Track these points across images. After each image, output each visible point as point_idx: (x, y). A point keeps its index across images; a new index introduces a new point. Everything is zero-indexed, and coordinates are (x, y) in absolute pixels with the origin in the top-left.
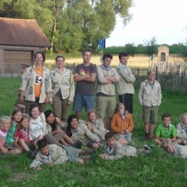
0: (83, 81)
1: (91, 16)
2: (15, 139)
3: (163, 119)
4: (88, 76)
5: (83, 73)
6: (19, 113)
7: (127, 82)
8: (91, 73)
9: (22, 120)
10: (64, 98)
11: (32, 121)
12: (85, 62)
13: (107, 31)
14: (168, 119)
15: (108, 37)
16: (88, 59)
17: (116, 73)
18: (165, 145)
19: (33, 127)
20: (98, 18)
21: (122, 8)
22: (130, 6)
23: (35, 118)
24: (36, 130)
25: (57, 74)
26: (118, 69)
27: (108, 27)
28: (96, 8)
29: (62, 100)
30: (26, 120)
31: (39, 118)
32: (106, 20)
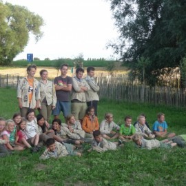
0: (61, 90)
1: (7, 32)
2: (15, 139)
3: (125, 120)
4: (66, 86)
5: (61, 84)
6: (19, 117)
7: (94, 91)
8: (68, 83)
9: (21, 122)
10: (49, 104)
11: (28, 123)
12: (63, 74)
13: (21, 46)
14: (130, 120)
15: (22, 51)
16: (65, 72)
17: (87, 84)
18: (136, 139)
19: (28, 128)
20: (13, 34)
21: (34, 26)
22: (41, 24)
23: (30, 121)
24: (31, 130)
25: (42, 85)
26: (88, 81)
27: (22, 43)
28: (11, 26)
29: (47, 105)
30: (24, 123)
31: (33, 121)
32: (21, 37)
